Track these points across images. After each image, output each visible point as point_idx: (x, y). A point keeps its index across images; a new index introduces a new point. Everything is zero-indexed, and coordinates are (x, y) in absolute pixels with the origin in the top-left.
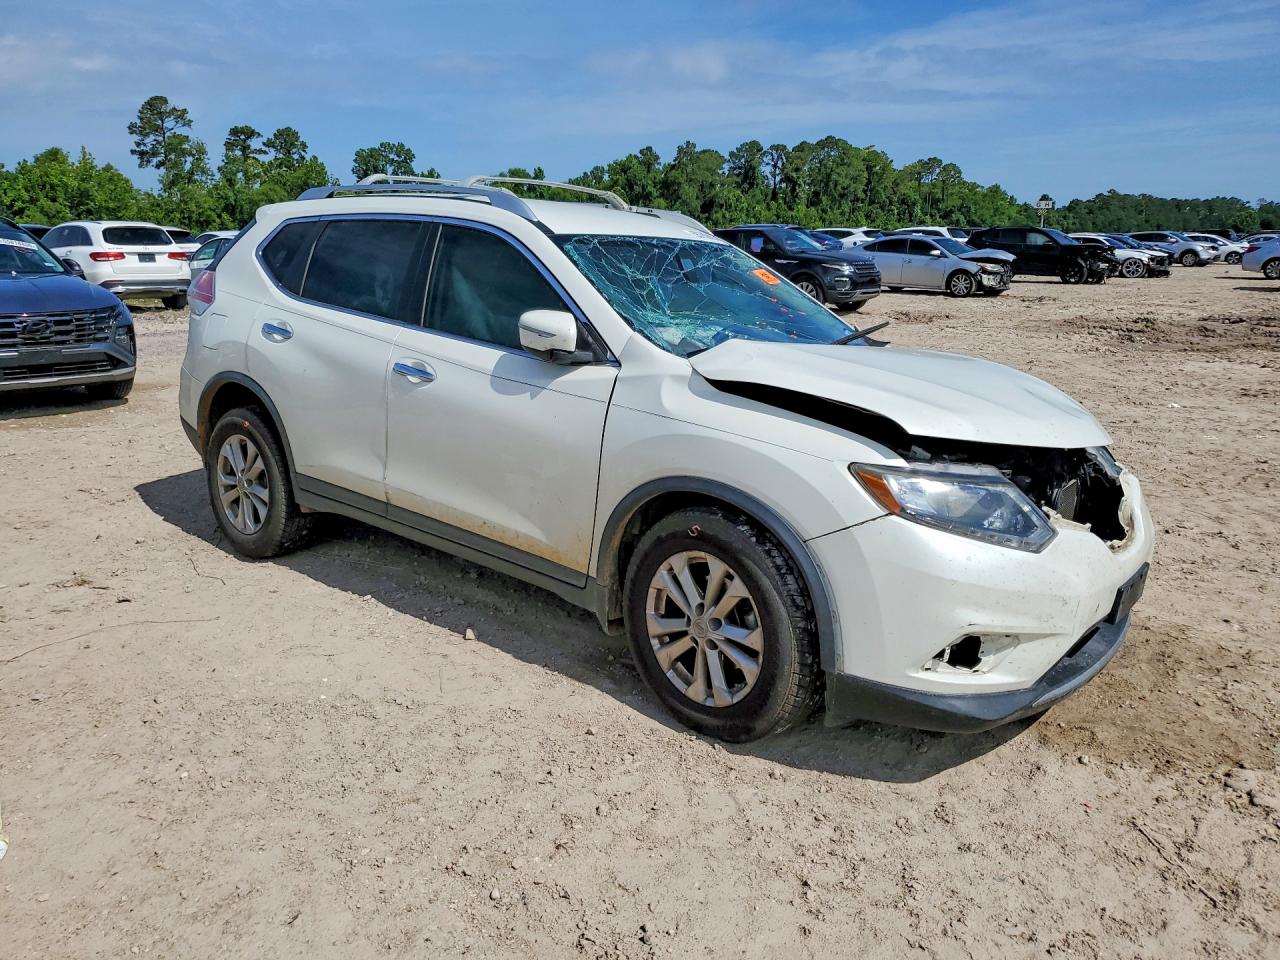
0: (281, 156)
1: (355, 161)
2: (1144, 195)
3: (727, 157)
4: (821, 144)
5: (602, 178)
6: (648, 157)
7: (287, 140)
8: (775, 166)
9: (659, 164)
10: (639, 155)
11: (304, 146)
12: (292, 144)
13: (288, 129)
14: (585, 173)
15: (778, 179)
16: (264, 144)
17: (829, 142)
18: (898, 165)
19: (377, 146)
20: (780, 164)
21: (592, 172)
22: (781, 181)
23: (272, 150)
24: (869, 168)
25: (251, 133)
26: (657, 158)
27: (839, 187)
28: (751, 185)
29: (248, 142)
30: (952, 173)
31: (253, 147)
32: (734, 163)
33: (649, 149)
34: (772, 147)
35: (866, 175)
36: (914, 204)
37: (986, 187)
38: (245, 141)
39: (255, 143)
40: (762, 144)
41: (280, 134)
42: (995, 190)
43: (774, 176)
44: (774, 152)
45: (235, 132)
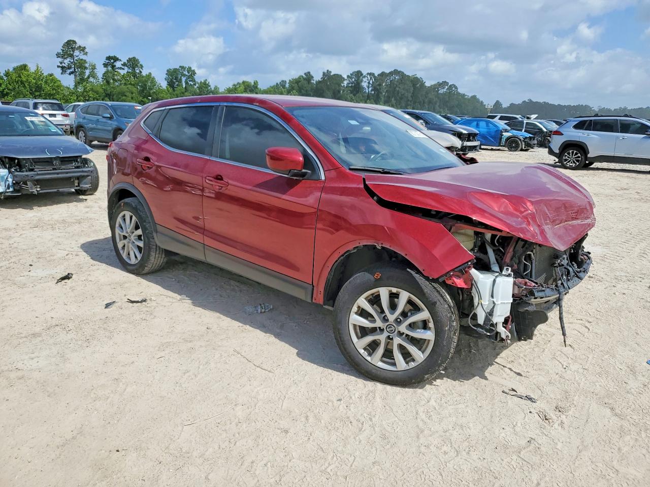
0: (130, 71)
1: (167, 74)
2: (545, 102)
3: (346, 78)
4: (391, 73)
5: (285, 86)
6: (309, 77)
7: (133, 63)
8: (369, 83)
9: (314, 80)
10: (304, 76)
11: (142, 67)
12: (137, 65)
13: (134, 58)
14: (277, 84)
15: (370, 89)
16: (122, 65)
17: (396, 72)
18: (428, 84)
19: (178, 67)
20: (371, 82)
21: (280, 83)
22: (372, 90)
23: (126, 68)
24: (414, 85)
25: (116, 59)
26: (312, 77)
27: (400, 95)
28: (358, 92)
29: (115, 64)
30: (454, 89)
31: (117, 66)
32: (349, 81)
33: (309, 73)
34: (368, 74)
35: (412, 88)
36: (436, 104)
37: (470, 96)
38: (113, 63)
39: (118, 64)
40: (363, 72)
41: (130, 60)
42: (474, 97)
43: (368, 87)
44: (368, 76)
45: (109, 58)
